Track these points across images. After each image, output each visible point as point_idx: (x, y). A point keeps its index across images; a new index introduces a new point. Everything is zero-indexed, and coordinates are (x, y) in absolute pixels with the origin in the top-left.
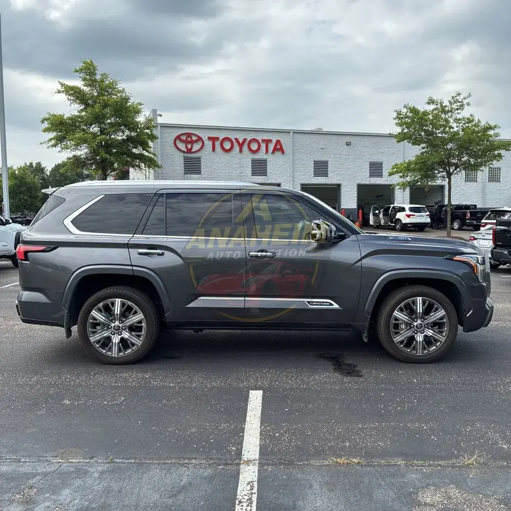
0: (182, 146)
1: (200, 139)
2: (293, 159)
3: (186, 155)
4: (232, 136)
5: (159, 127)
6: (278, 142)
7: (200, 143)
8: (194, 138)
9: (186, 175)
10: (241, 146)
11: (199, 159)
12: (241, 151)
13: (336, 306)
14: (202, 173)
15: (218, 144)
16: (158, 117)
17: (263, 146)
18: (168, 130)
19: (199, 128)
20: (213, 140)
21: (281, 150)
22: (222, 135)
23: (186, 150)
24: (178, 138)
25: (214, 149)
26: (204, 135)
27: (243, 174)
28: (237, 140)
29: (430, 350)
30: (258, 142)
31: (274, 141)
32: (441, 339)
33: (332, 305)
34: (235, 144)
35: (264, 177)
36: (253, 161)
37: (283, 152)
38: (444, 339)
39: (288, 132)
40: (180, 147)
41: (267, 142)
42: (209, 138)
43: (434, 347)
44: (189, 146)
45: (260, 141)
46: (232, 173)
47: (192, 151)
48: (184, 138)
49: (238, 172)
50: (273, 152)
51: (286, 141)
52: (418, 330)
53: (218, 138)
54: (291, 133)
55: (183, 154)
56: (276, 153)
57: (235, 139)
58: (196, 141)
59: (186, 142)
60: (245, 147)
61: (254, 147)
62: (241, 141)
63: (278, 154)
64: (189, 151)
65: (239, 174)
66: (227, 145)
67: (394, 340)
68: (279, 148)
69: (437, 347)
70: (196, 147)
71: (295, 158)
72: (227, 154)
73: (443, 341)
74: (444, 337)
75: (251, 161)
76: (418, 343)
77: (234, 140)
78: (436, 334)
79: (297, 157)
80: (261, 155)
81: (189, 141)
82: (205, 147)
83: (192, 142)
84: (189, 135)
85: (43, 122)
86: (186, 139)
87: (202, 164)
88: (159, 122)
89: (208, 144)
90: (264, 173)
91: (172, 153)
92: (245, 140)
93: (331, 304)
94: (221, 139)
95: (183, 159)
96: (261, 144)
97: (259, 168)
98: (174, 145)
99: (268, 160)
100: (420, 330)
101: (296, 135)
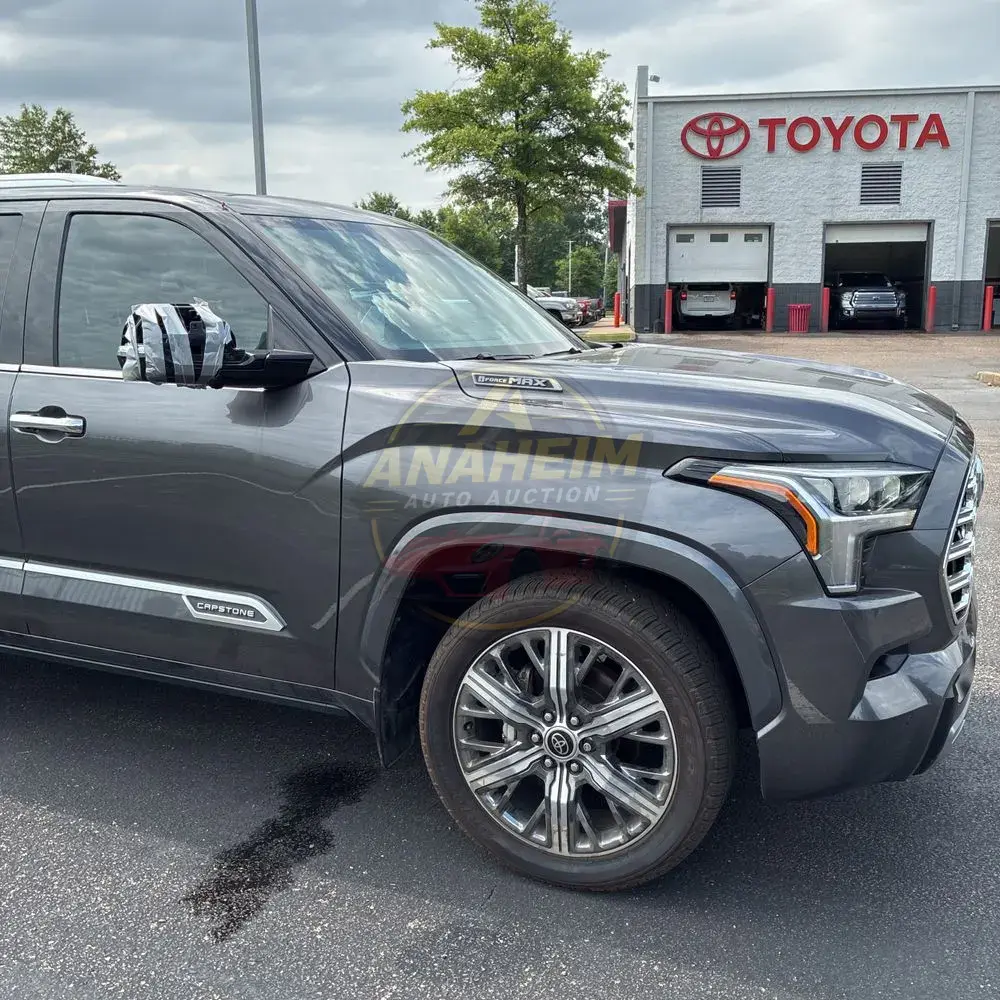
0: (699, 145)
1: (740, 125)
2: (971, 159)
3: (708, 164)
4: (817, 113)
5: (650, 105)
6: (934, 119)
7: (741, 136)
8: (728, 125)
9: (706, 210)
10: (837, 135)
11: (736, 173)
12: (837, 147)
13: (272, 623)
14: (741, 204)
15: (781, 134)
16: (650, 83)
17: (894, 132)
18: (669, 111)
19: (739, 101)
20: (771, 125)
21: (942, 139)
22: (791, 114)
23: (707, 154)
24: (692, 126)
25: (771, 147)
26: (751, 116)
27: (836, 202)
28: (828, 121)
29: (602, 844)
30: (880, 121)
31: (924, 118)
32: (644, 812)
33: (263, 619)
34: (825, 132)
35: (892, 206)
36: (867, 170)
37: (945, 144)
38: (660, 811)
39: (961, 93)
40: (694, 148)
41: (904, 121)
42: (763, 122)
43: (620, 838)
44: (715, 144)
45: (888, 121)
46: (812, 200)
47: (722, 154)
48: (704, 126)
49: (825, 197)
50: (920, 144)
51: (953, 117)
52: (555, 757)
53: (782, 121)
54: (971, 96)
55: (700, 163)
56: (926, 145)
57: (824, 119)
58: (731, 132)
59: (708, 135)
60: (848, 138)
61: (871, 134)
62: (838, 124)
63: (933, 148)
64: (715, 155)
65: (830, 203)
66: (804, 136)
67: (469, 778)
68: (935, 133)
69: (631, 838)
70: (731, 144)
71: (975, 157)
72: (804, 155)
73: (654, 820)
74: (658, 804)
75: (860, 170)
76: (554, 808)
77: (821, 123)
78: (621, 785)
79: (984, 155)
80: (888, 154)
81: (716, 132)
82: (751, 143)
83: (723, 135)
84: (716, 118)
85: (406, 110)
86: (710, 126)
87: (742, 183)
88: (650, 94)
89: (760, 136)
90: (892, 196)
91: (676, 162)
92: (849, 120)
93: (258, 616)
94: (789, 122)
95: (700, 173)
96: (890, 127)
97: (881, 184)
98: (680, 143)
99: (905, 165)
100: (564, 760)
101: (985, 99)
